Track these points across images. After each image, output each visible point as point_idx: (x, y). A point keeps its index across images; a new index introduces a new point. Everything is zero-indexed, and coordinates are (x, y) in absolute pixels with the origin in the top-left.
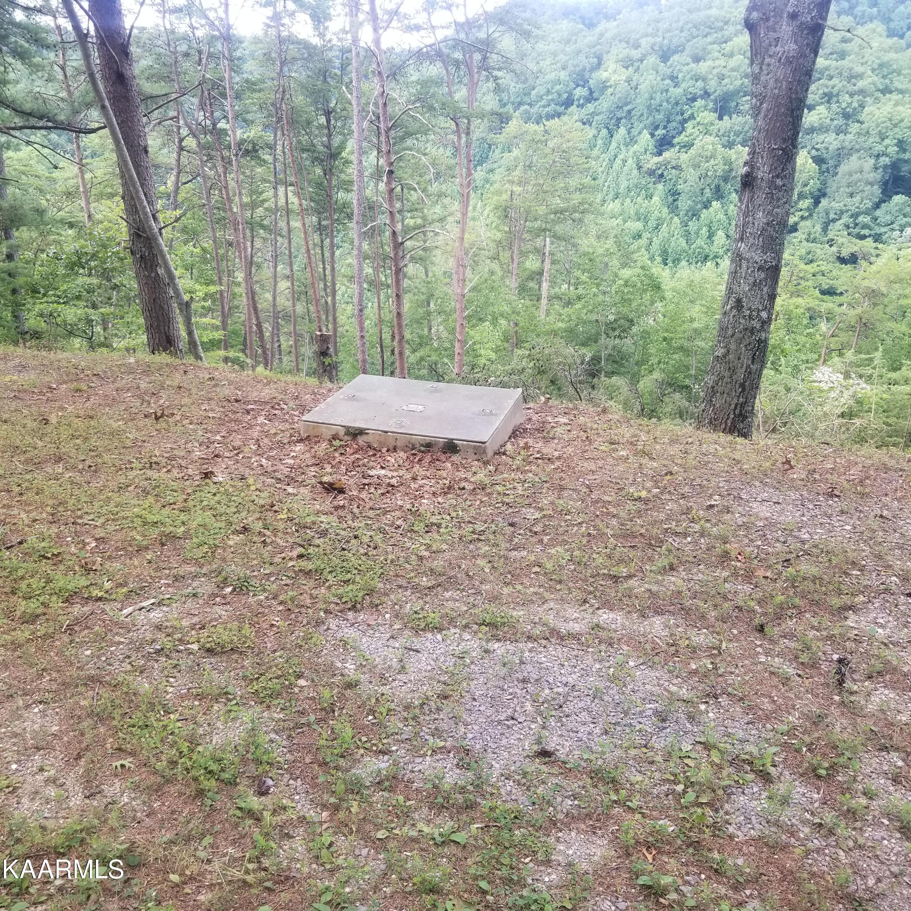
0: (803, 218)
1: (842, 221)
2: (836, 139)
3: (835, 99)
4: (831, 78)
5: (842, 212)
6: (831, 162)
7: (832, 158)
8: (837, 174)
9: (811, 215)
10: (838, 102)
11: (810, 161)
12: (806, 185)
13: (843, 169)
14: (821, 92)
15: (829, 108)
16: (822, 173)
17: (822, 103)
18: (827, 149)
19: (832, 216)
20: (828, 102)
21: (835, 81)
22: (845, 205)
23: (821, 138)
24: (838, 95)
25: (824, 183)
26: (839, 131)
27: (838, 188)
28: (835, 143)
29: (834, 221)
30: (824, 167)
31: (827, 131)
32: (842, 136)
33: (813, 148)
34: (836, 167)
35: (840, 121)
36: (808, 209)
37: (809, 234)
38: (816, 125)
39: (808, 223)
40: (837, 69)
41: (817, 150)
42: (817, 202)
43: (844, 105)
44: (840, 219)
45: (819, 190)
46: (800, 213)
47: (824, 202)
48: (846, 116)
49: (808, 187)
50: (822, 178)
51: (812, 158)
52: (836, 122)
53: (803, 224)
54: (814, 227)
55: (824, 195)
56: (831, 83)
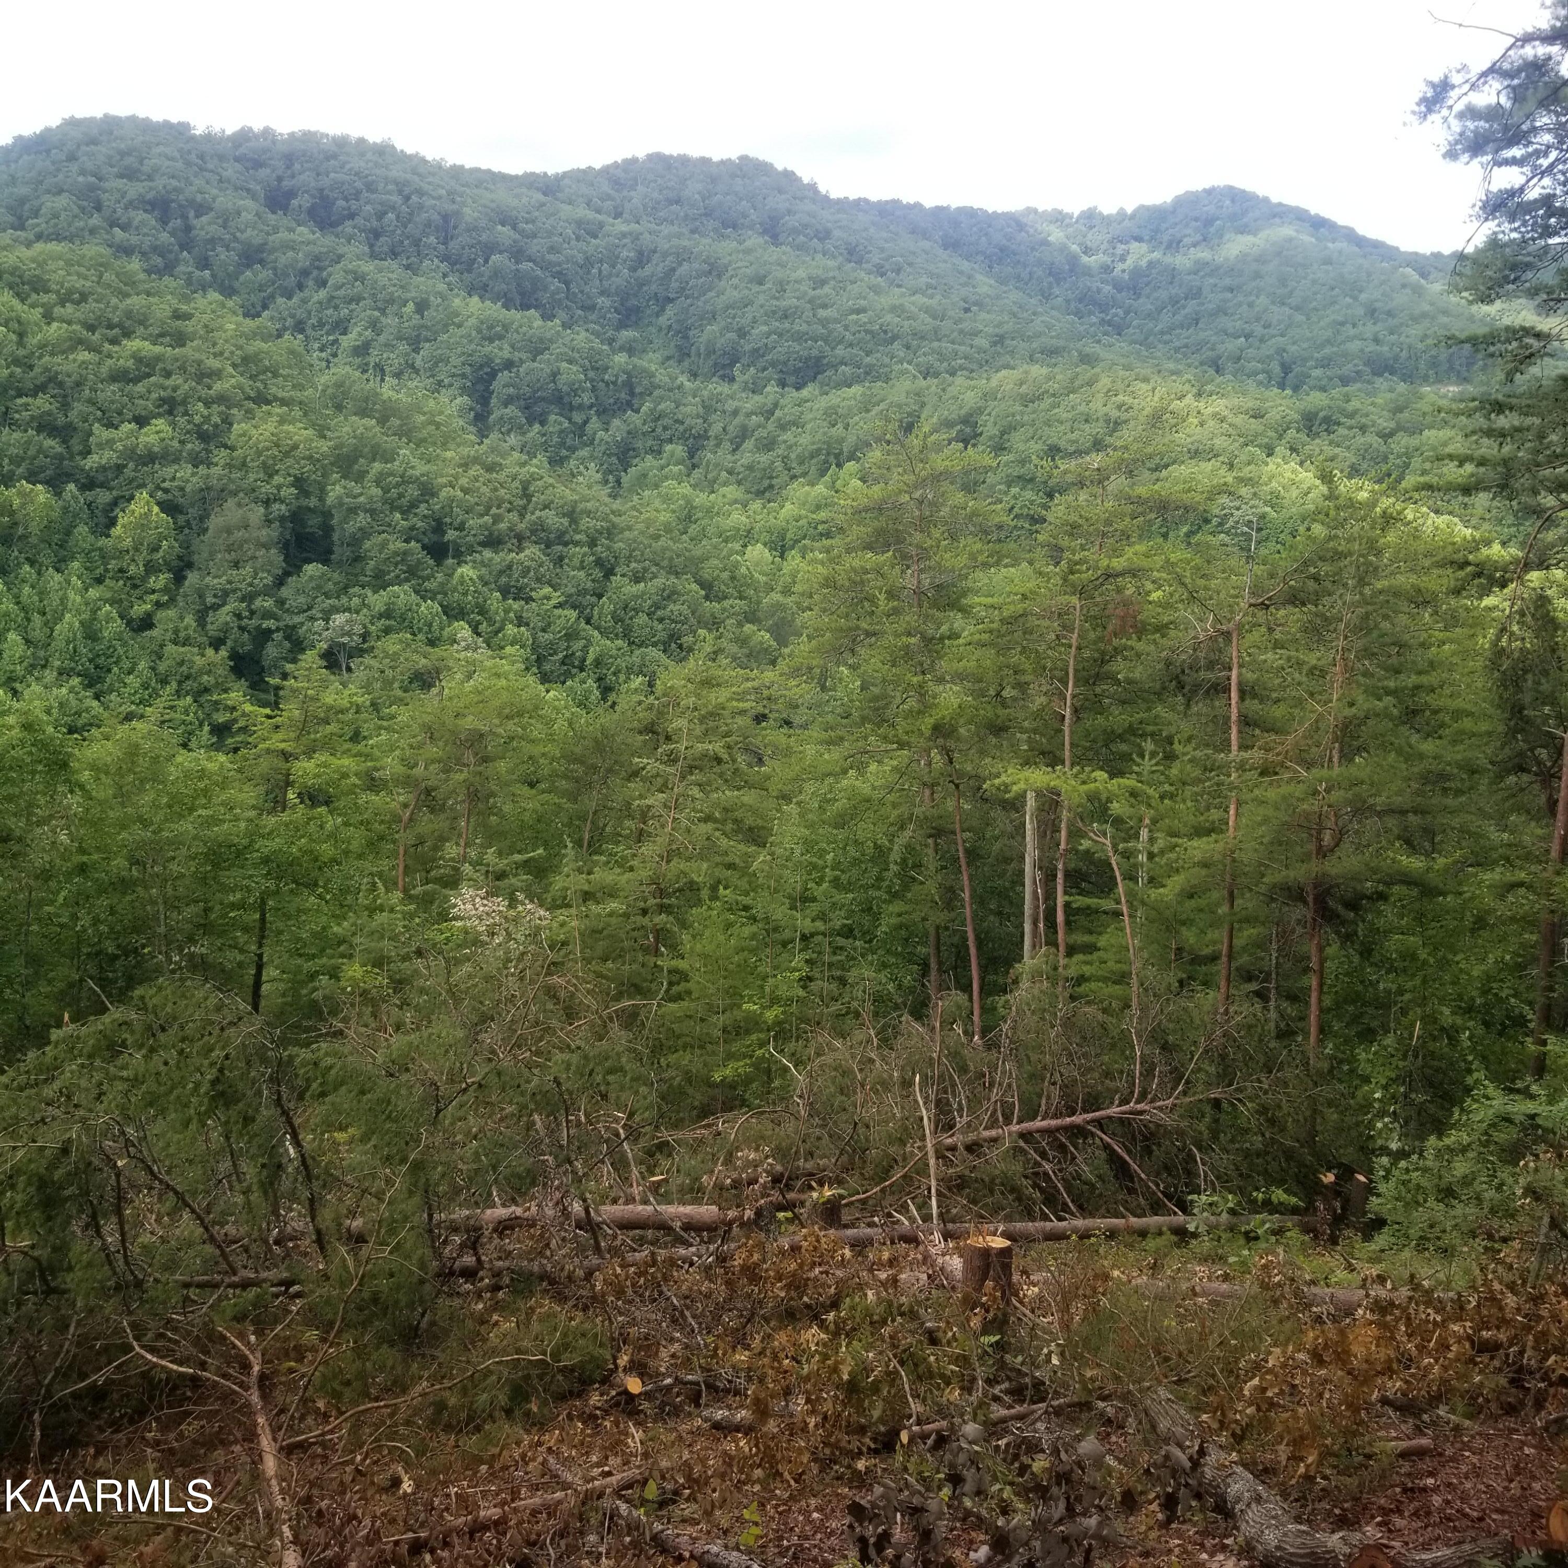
0: (158, 605)
1: (227, 608)
2: (193, 475)
3: (181, 409)
4: (168, 374)
5: (226, 593)
6: (193, 512)
7: (192, 505)
8: (207, 529)
9: (172, 600)
10: (186, 413)
11: (156, 509)
12: (156, 549)
13: (215, 522)
14: (154, 396)
15: (173, 424)
16: (179, 529)
17: (159, 415)
18: (182, 489)
19: (210, 600)
20: (170, 413)
21: (176, 380)
22: (230, 582)
23: (169, 471)
24: (184, 402)
25: (186, 545)
26: (196, 461)
27: (212, 555)
28: (194, 480)
29: (215, 607)
30: (181, 519)
31: (176, 460)
32: (202, 470)
33: (158, 488)
34: (202, 519)
35: (193, 445)
36: (165, 590)
37: (176, 631)
38: (156, 449)
39: (171, 613)
40: (177, 360)
41: (166, 491)
42: (179, 579)
43: (197, 419)
44: (223, 605)
45: (180, 558)
46: (154, 597)
47: (192, 578)
48: (204, 437)
49: (161, 553)
50: (181, 537)
51: (158, 504)
52: (189, 446)
53: (160, 615)
54: (182, 618)
55: (190, 565)
56: (169, 382)
